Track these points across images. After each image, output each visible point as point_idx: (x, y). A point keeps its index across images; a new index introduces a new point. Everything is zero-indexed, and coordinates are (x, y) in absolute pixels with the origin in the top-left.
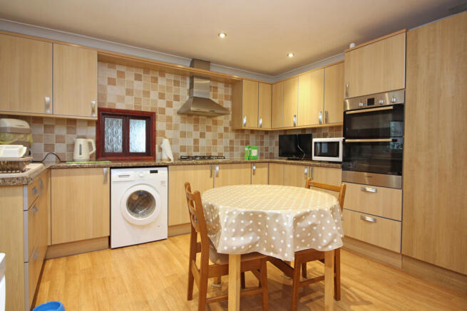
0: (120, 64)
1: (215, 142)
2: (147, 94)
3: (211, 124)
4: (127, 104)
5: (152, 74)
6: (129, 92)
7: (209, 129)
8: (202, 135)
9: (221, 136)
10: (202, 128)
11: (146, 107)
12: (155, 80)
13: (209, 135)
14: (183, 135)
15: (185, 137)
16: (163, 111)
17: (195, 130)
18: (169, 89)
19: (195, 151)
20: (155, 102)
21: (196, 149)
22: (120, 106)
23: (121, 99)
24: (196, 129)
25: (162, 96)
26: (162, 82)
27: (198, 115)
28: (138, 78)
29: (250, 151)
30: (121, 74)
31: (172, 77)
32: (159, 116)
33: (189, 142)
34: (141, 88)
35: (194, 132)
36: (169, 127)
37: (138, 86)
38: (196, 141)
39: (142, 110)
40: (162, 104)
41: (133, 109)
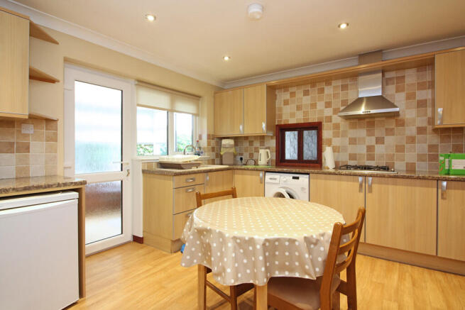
0: (292, 86)
1: (400, 149)
2: (314, 106)
3: (393, 126)
4: (298, 118)
5: (318, 86)
6: (299, 108)
7: (390, 132)
8: (380, 141)
9: (412, 140)
10: (378, 132)
11: (313, 118)
12: (322, 91)
13: (390, 140)
14: (353, 141)
15: (356, 144)
16: (329, 119)
17: (368, 135)
18: (335, 96)
19: (368, 160)
20: (322, 111)
21: (371, 157)
22: (292, 121)
23: (293, 115)
24: (370, 134)
25: (328, 105)
26: (329, 90)
27: (374, 118)
28: (306, 93)
29: (450, 162)
30: (293, 94)
31: (339, 83)
32: (325, 125)
33: (361, 150)
34: (309, 102)
35: (368, 138)
36: (336, 135)
37: (306, 100)
38: (370, 148)
39: (310, 121)
40: (328, 112)
41: (302, 122)
